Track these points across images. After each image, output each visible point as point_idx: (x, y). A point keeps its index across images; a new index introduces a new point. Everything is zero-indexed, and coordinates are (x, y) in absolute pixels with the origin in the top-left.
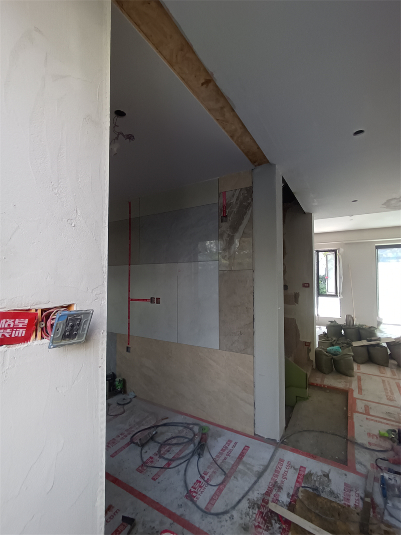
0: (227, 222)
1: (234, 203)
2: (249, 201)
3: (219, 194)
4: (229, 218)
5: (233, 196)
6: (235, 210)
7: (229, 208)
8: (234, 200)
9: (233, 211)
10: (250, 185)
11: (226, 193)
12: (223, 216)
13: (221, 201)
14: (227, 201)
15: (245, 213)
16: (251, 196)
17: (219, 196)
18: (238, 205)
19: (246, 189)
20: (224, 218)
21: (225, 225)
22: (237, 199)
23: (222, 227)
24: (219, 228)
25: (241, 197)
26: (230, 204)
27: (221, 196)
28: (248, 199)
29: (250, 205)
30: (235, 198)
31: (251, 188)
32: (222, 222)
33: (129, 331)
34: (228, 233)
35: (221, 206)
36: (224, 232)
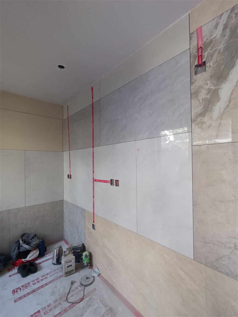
0: (205, 71)
1: (219, 36)
3: (191, 35)
5: (216, 26)
6: (221, 47)
7: (209, 49)
8: (218, 33)
9: (216, 50)
11: (204, 28)
12: (197, 66)
13: (195, 42)
14: (205, 40)
17: (190, 38)
18: (226, 37)
21: (202, 78)
22: (225, 27)
23: (196, 81)
24: (191, 83)
26: (211, 41)
27: (195, 35)
30: (220, 27)
32: (196, 74)
33: (94, 210)
34: (207, 87)
35: (195, 50)
36: (201, 87)
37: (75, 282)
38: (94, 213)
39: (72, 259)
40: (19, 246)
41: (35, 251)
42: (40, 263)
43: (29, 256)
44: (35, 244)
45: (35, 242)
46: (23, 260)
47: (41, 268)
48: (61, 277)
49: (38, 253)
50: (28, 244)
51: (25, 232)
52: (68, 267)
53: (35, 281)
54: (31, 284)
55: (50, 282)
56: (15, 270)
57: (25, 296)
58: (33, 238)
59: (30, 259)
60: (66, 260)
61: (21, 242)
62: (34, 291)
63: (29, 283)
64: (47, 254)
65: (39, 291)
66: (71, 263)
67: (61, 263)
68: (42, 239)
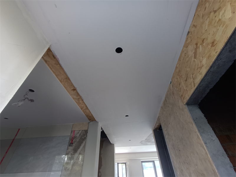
0: (72, 146)
1: (78, 136)
2: (85, 137)
4: (74, 144)
5: (78, 133)
6: (78, 140)
7: (75, 139)
8: (78, 135)
9: (76, 141)
10: (87, 129)
11: (75, 131)
12: (71, 143)
13: (72, 135)
14: (75, 135)
15: (82, 142)
16: (87, 134)
17: (71, 132)
18: (79, 138)
19: (85, 130)
20: (71, 144)
21: (71, 148)
22: (80, 135)
23: (69, 149)
24: (67, 149)
25: (82, 134)
26: (76, 137)
27: (73, 132)
28: (85, 136)
29: (85, 138)
30: (79, 134)
31: (87, 130)
32: (70, 146)
34: (71, 153)
35: (71, 137)
36: (69, 152)
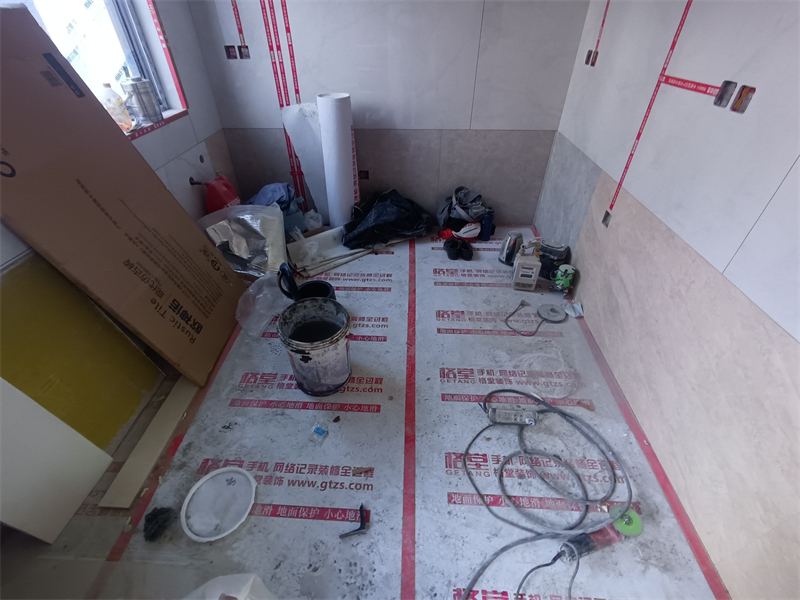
33: (624, 176)
37: (528, 305)
38: (620, 185)
39: (535, 266)
40: (451, 208)
41: (473, 226)
42: (478, 249)
43: (463, 230)
44: (477, 213)
45: (477, 209)
46: (454, 232)
47: (478, 258)
48: (507, 285)
49: (479, 230)
50: (465, 208)
51: (463, 185)
52: (522, 276)
53: (466, 273)
54: (460, 273)
55: (488, 285)
56: (441, 244)
57: (448, 284)
58: (474, 200)
59: (464, 236)
60: (522, 262)
61: (454, 201)
62: (461, 284)
63: (456, 270)
64: (494, 239)
65: (469, 288)
66: (529, 272)
67: (512, 265)
68: (490, 208)
